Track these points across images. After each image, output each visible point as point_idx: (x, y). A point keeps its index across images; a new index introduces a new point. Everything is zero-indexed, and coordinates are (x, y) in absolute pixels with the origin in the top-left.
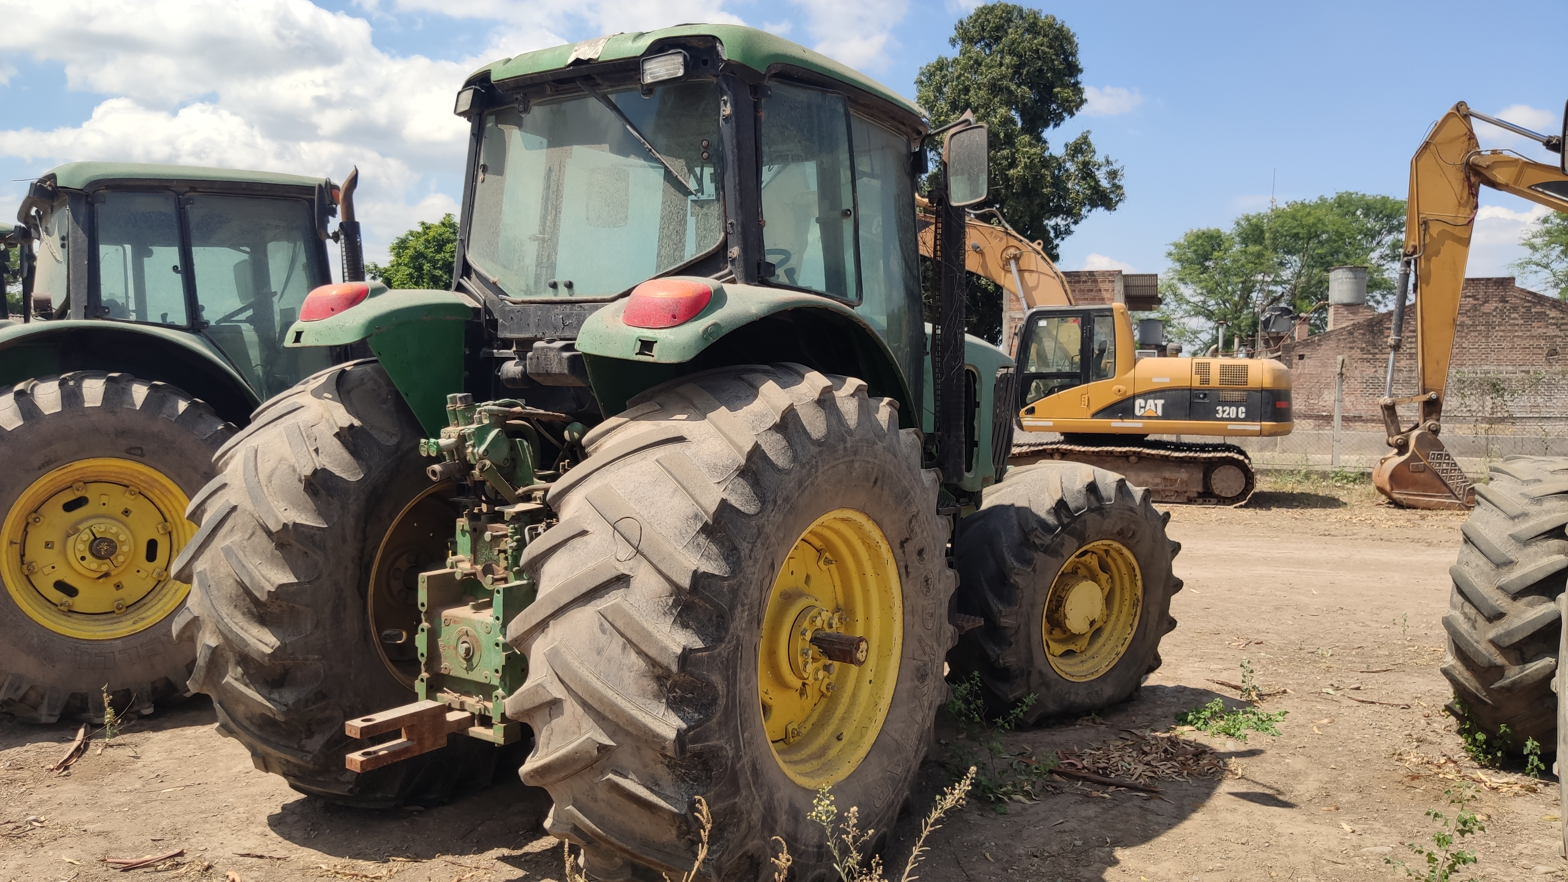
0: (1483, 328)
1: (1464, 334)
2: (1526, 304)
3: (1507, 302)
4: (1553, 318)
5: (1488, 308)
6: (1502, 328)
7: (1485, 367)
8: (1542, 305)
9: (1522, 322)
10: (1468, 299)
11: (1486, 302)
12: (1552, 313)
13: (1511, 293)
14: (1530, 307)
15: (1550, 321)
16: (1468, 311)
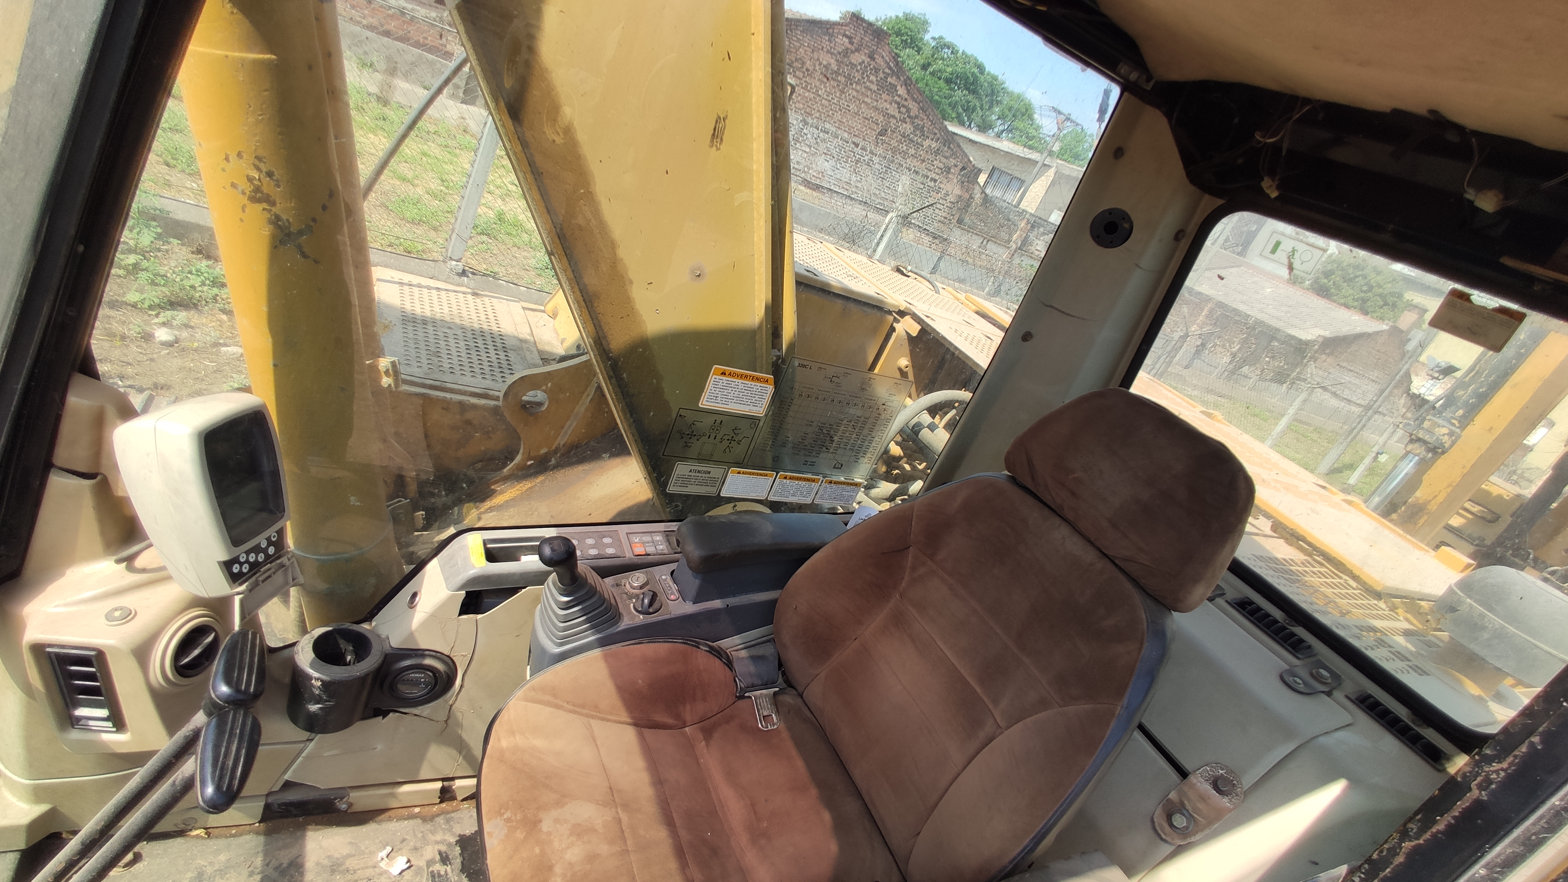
12: (901, 91)
13: (881, 51)
14: (888, 75)
15: (896, 98)
16: (839, 53)
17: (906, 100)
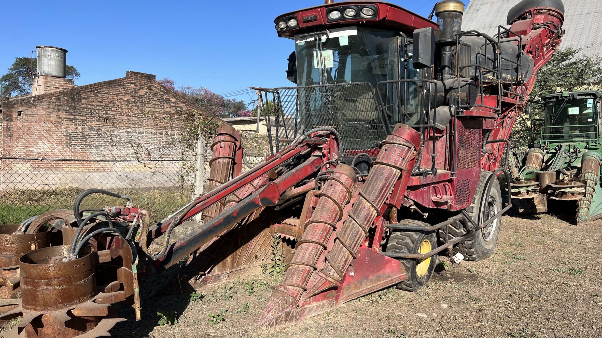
0: (140, 104)
1: (130, 108)
2: (161, 93)
3: (152, 90)
4: (173, 103)
5: (142, 92)
6: (150, 105)
7: (141, 130)
8: (169, 94)
9: (159, 103)
10: (132, 85)
11: (141, 88)
12: (173, 100)
13: (154, 85)
14: (163, 95)
15: (172, 104)
16: (132, 92)
17: (178, 104)
